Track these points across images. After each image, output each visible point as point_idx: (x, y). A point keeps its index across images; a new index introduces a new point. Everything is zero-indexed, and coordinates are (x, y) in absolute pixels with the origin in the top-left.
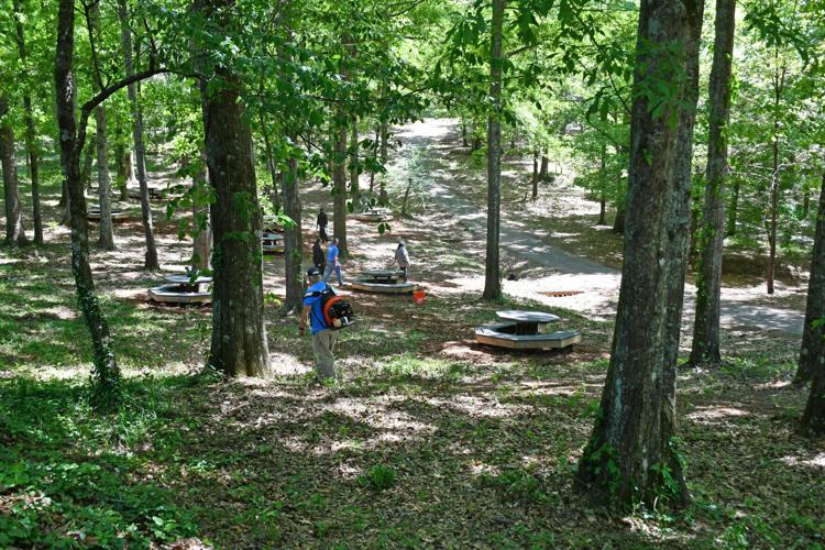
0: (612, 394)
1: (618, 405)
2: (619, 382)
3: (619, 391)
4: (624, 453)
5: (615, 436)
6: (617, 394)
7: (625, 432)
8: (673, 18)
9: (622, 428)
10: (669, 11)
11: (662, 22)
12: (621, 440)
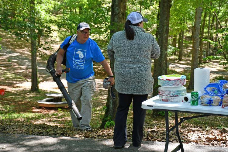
0: (109, 103)
1: (111, 106)
2: (111, 100)
3: (111, 102)
4: (113, 117)
5: (111, 113)
6: (110, 103)
7: (113, 112)
8: (120, 18)
9: (113, 111)
10: (119, 16)
11: (118, 18)
12: (112, 114)
